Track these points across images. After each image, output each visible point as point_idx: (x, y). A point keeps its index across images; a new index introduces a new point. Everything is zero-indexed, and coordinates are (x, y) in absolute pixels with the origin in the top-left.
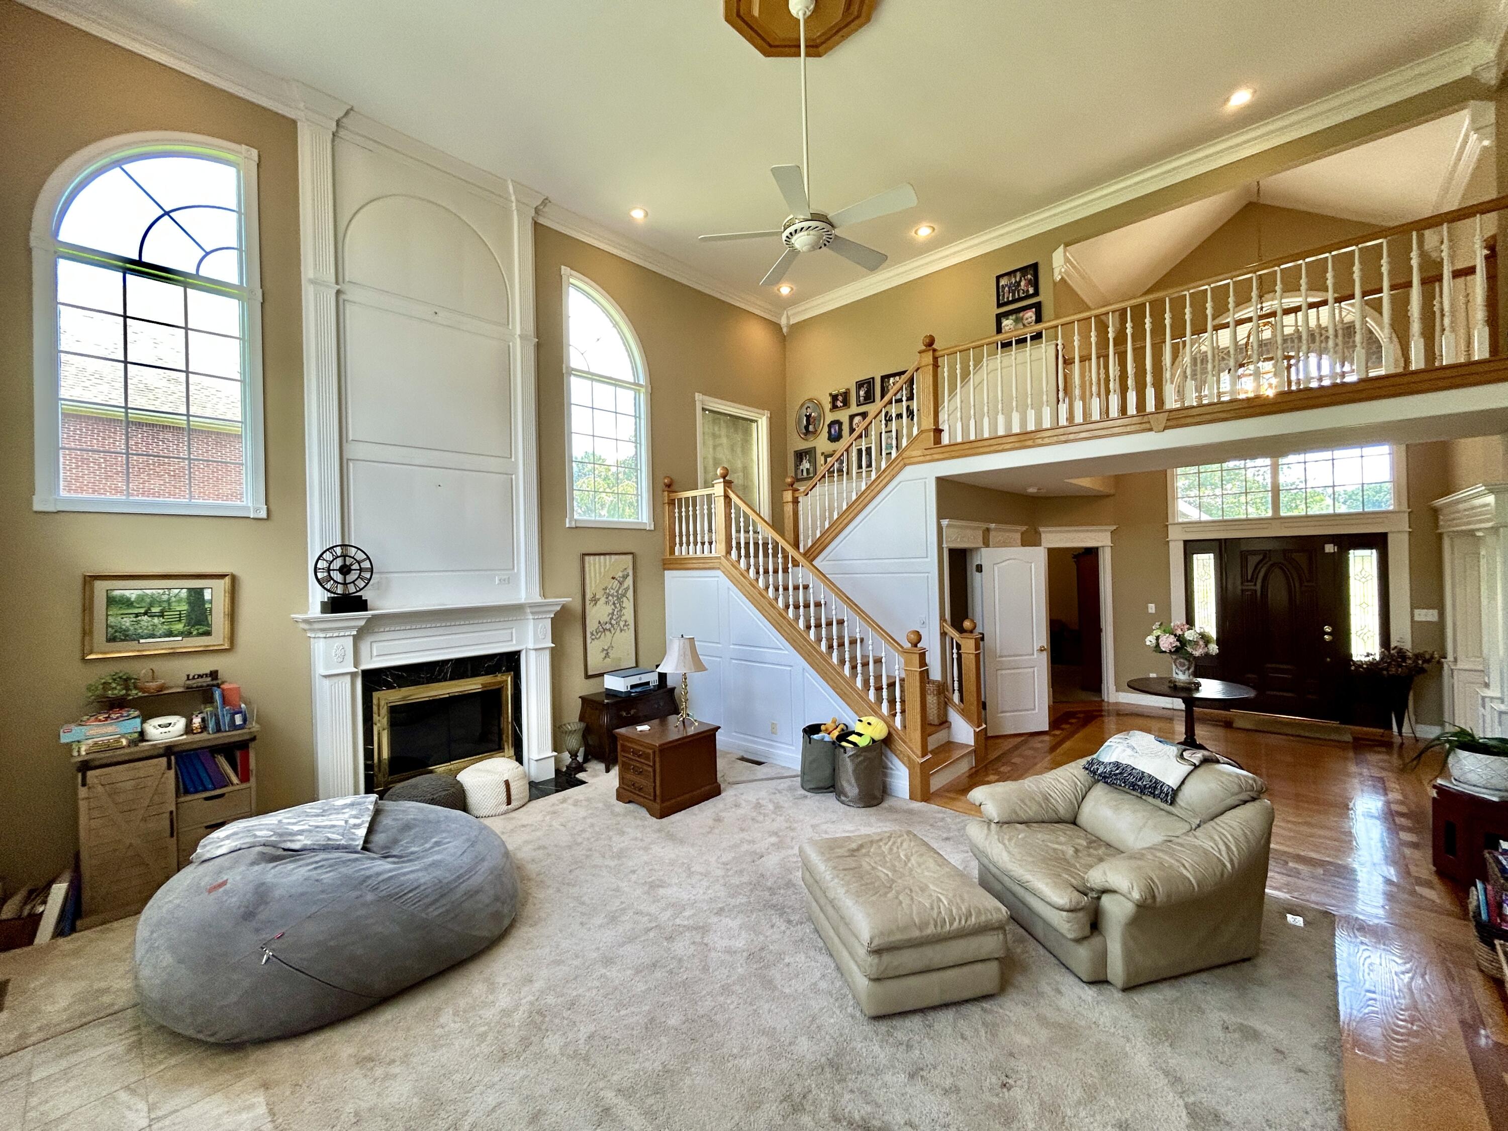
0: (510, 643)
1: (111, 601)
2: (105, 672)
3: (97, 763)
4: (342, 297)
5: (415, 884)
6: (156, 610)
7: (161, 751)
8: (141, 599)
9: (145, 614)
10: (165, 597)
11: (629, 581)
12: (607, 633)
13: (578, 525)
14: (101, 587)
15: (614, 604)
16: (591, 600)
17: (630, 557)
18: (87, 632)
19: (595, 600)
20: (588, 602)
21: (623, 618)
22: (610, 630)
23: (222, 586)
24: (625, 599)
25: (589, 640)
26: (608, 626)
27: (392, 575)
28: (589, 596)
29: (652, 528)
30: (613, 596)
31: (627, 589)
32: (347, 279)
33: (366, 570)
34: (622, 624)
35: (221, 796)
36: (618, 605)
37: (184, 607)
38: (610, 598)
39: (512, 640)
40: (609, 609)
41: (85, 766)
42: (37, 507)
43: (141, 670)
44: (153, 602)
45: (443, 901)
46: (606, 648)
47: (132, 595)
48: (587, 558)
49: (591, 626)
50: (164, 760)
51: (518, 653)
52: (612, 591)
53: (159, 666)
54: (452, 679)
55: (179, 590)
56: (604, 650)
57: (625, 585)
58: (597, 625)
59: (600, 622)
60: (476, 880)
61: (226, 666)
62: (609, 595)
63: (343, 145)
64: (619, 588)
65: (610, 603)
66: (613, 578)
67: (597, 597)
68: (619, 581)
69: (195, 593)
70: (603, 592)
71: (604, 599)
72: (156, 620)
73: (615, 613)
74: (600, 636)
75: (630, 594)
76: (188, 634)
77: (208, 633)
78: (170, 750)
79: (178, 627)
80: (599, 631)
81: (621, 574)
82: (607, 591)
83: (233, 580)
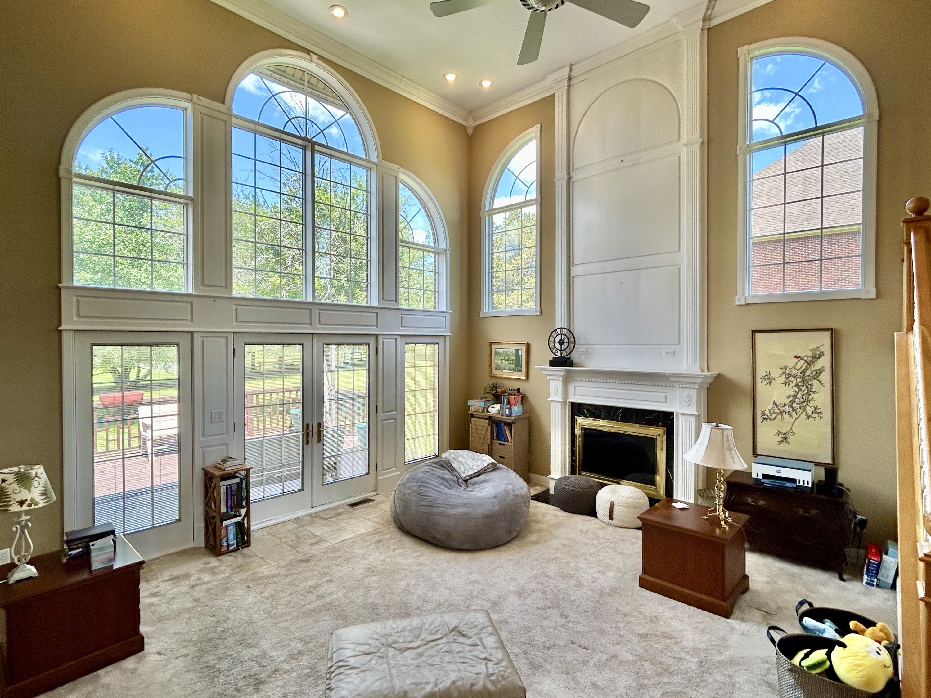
0: (665, 404)
1: (496, 353)
2: (494, 381)
3: (476, 416)
4: (572, 181)
6: (507, 358)
8: (503, 353)
9: (504, 359)
10: (509, 353)
11: (825, 362)
12: (786, 417)
13: (749, 302)
14: (494, 346)
15: (797, 385)
16: (764, 379)
17: (828, 333)
18: (490, 365)
19: (769, 379)
20: (758, 380)
21: (812, 404)
22: (789, 413)
23: (525, 348)
24: (816, 382)
25: (759, 419)
26: (787, 409)
27: (595, 346)
28: (760, 373)
29: (873, 295)
30: (795, 376)
31: (819, 372)
32: (574, 168)
33: (572, 342)
34: (809, 410)
36: (803, 388)
37: (513, 357)
38: (791, 379)
39: (666, 402)
40: (791, 391)
41: (472, 416)
42: (481, 316)
44: (506, 354)
46: (784, 431)
47: (501, 351)
48: (758, 336)
49: (764, 405)
50: (487, 421)
51: (672, 414)
52: (794, 372)
54: (622, 421)
55: (512, 350)
56: (779, 433)
57: (818, 365)
58: (771, 405)
59: (775, 403)
61: (524, 387)
62: (790, 375)
63: (573, 90)
64: (807, 369)
65: (791, 385)
66: (796, 357)
67: (772, 375)
68: (806, 361)
69: (517, 351)
70: (781, 371)
71: (782, 380)
72: (507, 363)
73: (799, 396)
74: (775, 418)
75: (826, 377)
76: (515, 370)
77: (520, 371)
78: (490, 418)
79: (512, 366)
80: (774, 412)
81: (810, 354)
82: (788, 371)
83: (528, 346)
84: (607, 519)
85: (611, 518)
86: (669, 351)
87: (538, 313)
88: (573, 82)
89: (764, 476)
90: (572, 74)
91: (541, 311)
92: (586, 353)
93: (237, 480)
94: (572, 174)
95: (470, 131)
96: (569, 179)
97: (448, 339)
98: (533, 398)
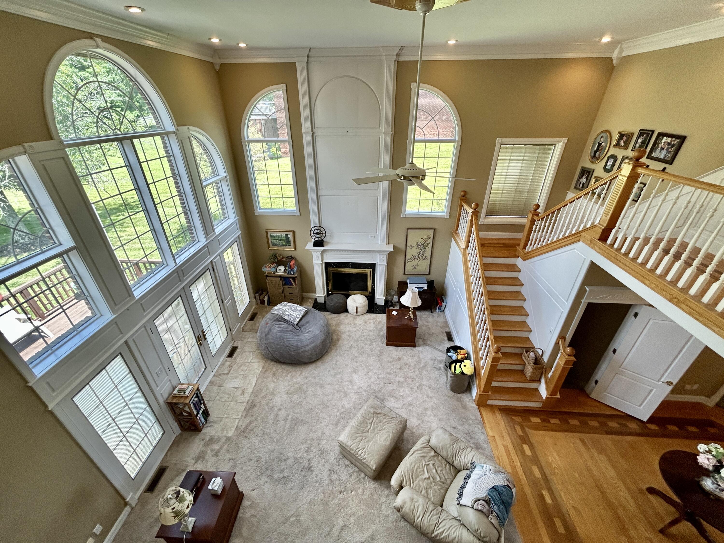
0: (372, 260)
1: (271, 236)
2: (272, 253)
3: (269, 276)
6: (279, 239)
7: (279, 276)
10: (281, 236)
11: (431, 241)
12: (416, 260)
13: (407, 216)
14: (269, 233)
15: (421, 249)
16: (409, 247)
17: (433, 230)
18: (268, 243)
19: (411, 247)
20: (408, 247)
21: (425, 255)
22: (417, 259)
23: (292, 234)
24: (427, 248)
25: (407, 261)
26: (417, 257)
27: (335, 233)
28: (409, 245)
29: (448, 217)
30: (420, 246)
31: (428, 244)
32: (316, 127)
34: (424, 257)
36: (423, 250)
37: (285, 239)
40: (418, 251)
42: (255, 214)
43: (278, 253)
44: (279, 237)
46: (415, 265)
47: (275, 235)
48: (409, 231)
49: (408, 256)
50: (279, 279)
51: (375, 264)
53: (282, 253)
55: (283, 234)
57: (428, 242)
58: (411, 256)
59: (413, 255)
61: (294, 254)
62: (419, 245)
63: (311, 65)
64: (425, 243)
65: (419, 249)
66: (422, 239)
67: (413, 246)
68: (425, 240)
69: (287, 236)
70: (416, 244)
71: (416, 247)
72: (280, 241)
73: (421, 253)
74: (412, 261)
75: (430, 246)
76: (286, 245)
77: (290, 246)
79: (284, 243)
80: (412, 259)
81: (426, 237)
83: (294, 232)
84: (355, 314)
85: (357, 313)
86: (372, 236)
87: (299, 215)
88: (311, 59)
90: (310, 54)
91: (300, 213)
92: (330, 236)
94: (314, 130)
95: (217, 67)
96: (313, 135)
97: (240, 235)
98: (300, 260)
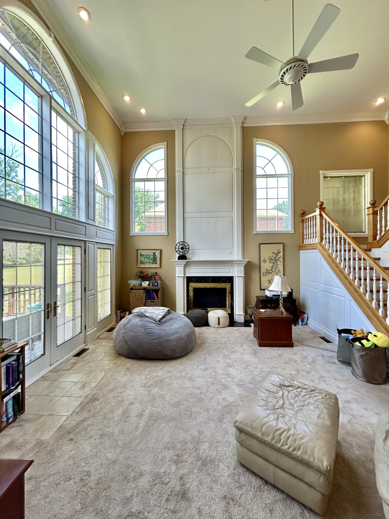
0: (230, 274)
1: (141, 255)
2: (139, 270)
3: (134, 289)
4: (184, 173)
5: (155, 332)
6: (148, 257)
7: (143, 289)
8: (145, 254)
9: (146, 258)
10: (149, 254)
11: (281, 254)
12: (270, 274)
13: (258, 233)
14: (139, 251)
16: (263, 261)
17: (282, 244)
18: (137, 261)
19: (265, 261)
20: (261, 262)
21: (278, 269)
23: (159, 252)
24: (279, 261)
25: (262, 276)
26: (270, 271)
27: (197, 250)
28: (262, 259)
29: (293, 232)
31: (279, 258)
32: (186, 167)
33: (188, 248)
34: (277, 271)
35: (153, 302)
36: (275, 264)
37: (152, 257)
38: (272, 260)
39: (230, 272)
40: (271, 265)
41: (132, 289)
42: (131, 235)
43: (144, 270)
44: (147, 255)
45: (159, 339)
46: (270, 280)
48: (261, 245)
49: (263, 271)
50: (143, 290)
51: (233, 277)
52: (273, 258)
53: (148, 270)
54: (211, 282)
55: (151, 253)
56: (268, 280)
57: (279, 256)
58: (266, 270)
59: (267, 270)
60: (172, 338)
61: (158, 271)
63: (185, 131)
64: (276, 257)
65: (272, 263)
66: (273, 253)
68: (276, 254)
69: (154, 253)
70: (268, 258)
71: (269, 261)
72: (148, 259)
73: (274, 266)
74: (267, 275)
75: (281, 259)
76: (153, 263)
77: (156, 263)
78: (144, 289)
79: (151, 261)
80: (267, 273)
81: (277, 252)
82: (270, 258)
83: (161, 250)
85: (219, 324)
86: (229, 252)
88: (185, 128)
89: (273, 295)
90: (185, 123)
91: (168, 233)
92: (192, 253)
93: (15, 358)
94: (185, 170)
97: (115, 246)
98: (164, 277)
